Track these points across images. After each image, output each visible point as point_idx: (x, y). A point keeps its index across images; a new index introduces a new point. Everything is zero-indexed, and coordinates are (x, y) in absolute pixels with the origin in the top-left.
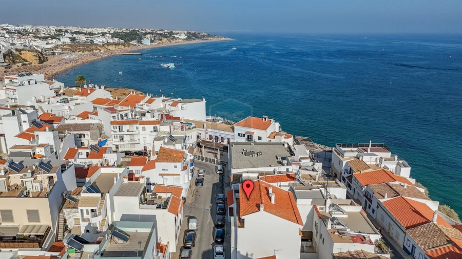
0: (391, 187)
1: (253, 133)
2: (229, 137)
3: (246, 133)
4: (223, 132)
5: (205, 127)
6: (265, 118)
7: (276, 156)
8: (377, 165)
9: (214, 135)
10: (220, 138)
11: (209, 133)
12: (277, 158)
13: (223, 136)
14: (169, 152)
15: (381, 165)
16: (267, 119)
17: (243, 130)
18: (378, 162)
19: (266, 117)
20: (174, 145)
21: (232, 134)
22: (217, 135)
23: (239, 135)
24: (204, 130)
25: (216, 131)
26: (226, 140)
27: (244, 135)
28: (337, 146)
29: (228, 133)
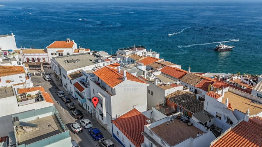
0: (159, 63)
1: (63, 51)
2: (44, 57)
3: (57, 52)
4: (38, 54)
5: (21, 53)
6: (68, 41)
7: (90, 60)
8: (144, 56)
9: (30, 58)
10: (36, 59)
11: (26, 57)
12: (92, 61)
13: (38, 57)
14: (9, 68)
15: (146, 55)
16: (70, 41)
17: (55, 50)
18: (144, 54)
19: (69, 39)
20: (11, 62)
21: (46, 54)
22: (33, 57)
23: (52, 54)
24: (21, 55)
25: (32, 54)
26: (42, 59)
27: (56, 54)
28: (119, 50)
29: (42, 54)
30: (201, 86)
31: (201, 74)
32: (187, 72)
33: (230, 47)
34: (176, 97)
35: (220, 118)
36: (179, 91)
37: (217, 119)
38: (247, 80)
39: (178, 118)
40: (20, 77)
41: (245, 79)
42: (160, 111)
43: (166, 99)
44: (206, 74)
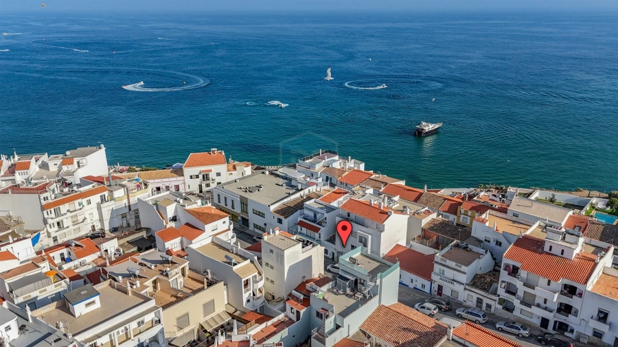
1: (208, 171)
2: (176, 184)
3: (199, 173)
4: (168, 180)
7: (277, 184)
9: (153, 187)
10: (164, 188)
13: (167, 184)
17: (195, 170)
18: (342, 166)
19: (215, 149)
21: (181, 178)
23: (191, 177)
25: (156, 181)
26: (173, 188)
27: (197, 177)
28: (300, 161)
29: (174, 179)
30: (447, 209)
31: (437, 192)
32: (422, 192)
33: (437, 126)
34: (434, 226)
35: (489, 241)
36: (434, 219)
37: (487, 243)
38: (495, 196)
39: (457, 246)
40: (224, 222)
41: (493, 195)
42: (421, 243)
43: (423, 230)
44: (442, 191)
